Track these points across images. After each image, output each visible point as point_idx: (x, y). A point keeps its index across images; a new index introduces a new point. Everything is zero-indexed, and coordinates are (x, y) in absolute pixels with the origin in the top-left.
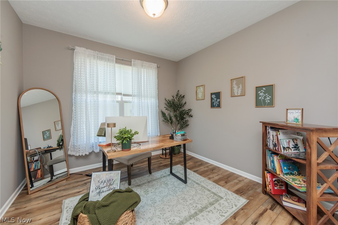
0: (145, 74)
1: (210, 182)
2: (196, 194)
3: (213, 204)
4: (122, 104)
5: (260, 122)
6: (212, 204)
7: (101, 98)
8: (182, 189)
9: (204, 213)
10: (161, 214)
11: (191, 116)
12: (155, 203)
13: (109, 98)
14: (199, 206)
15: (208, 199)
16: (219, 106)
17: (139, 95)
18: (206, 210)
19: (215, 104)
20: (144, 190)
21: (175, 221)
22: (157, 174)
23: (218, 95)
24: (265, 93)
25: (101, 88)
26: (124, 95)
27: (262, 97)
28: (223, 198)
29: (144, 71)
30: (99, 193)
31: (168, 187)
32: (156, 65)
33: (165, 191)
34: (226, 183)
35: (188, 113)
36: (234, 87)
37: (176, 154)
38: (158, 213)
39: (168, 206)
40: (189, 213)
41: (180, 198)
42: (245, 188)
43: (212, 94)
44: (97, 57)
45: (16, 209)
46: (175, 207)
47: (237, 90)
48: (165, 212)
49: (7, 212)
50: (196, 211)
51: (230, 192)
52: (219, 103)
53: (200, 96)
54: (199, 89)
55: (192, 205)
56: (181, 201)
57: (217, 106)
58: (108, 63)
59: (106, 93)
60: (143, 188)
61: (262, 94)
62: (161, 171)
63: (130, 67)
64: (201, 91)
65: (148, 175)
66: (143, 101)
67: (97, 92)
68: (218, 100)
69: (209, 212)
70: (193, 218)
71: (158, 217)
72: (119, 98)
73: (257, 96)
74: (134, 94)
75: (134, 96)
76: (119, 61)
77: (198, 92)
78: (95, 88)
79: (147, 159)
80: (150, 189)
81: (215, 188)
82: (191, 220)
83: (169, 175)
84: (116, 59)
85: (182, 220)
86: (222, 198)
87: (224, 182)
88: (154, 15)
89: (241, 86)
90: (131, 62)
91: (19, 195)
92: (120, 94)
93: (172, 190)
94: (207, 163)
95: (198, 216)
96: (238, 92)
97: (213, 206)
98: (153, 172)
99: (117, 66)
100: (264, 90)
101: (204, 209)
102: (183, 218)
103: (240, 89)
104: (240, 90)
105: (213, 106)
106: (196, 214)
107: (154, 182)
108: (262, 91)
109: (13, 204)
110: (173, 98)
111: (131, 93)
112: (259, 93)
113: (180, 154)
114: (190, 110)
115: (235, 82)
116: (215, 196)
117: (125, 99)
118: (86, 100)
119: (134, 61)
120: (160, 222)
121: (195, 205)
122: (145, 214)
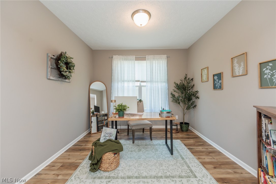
0: (156, 64)
1: (197, 161)
2: (174, 165)
3: (182, 178)
4: (140, 88)
5: (254, 106)
6: (180, 177)
7: (126, 84)
8: (166, 158)
9: (168, 179)
10: (138, 166)
11: (198, 98)
12: (139, 159)
13: (131, 84)
14: (168, 174)
15: (181, 172)
16: (221, 88)
17: (151, 81)
18: (172, 179)
19: (217, 86)
20: (139, 149)
21: (142, 174)
22: (155, 142)
23: (219, 76)
24: (271, 70)
25: (126, 78)
26: (141, 82)
27: (268, 74)
28: (198, 178)
29: (155, 62)
30: (105, 139)
31: (156, 152)
32: (166, 56)
33: (152, 154)
34: (215, 168)
35: (195, 95)
36: (235, 66)
37: (183, 131)
38: (136, 165)
39: (146, 164)
40: (156, 174)
41: (159, 162)
42: (235, 180)
43: (214, 76)
44: (124, 59)
45: (84, 139)
46: (150, 166)
47: (238, 69)
48: (141, 166)
49: (81, 139)
50: (162, 175)
51: (210, 176)
52: (221, 85)
53: (205, 78)
54: (203, 72)
55: (164, 170)
56: (157, 165)
57: (219, 87)
58: (131, 62)
59: (128, 81)
60: (139, 148)
61: (267, 71)
62: (161, 140)
63: (145, 62)
64: (205, 74)
65: (149, 141)
66: (154, 85)
67: (124, 81)
68: (220, 81)
69: (173, 181)
70: (156, 178)
71: (135, 167)
72: (138, 84)
73: (261, 74)
74: (148, 80)
75: (148, 82)
76: (137, 59)
77: (203, 74)
78: (123, 79)
79: (149, 128)
80: (143, 149)
81: (197, 167)
82: (154, 179)
83: (164, 145)
84: (135, 58)
85: (148, 176)
86: (196, 177)
87: (213, 166)
88: (141, 25)
89: (242, 64)
90: (146, 57)
91: (88, 133)
92: (139, 81)
93: (157, 156)
94: (210, 145)
95: (161, 180)
96: (239, 71)
97: (181, 179)
98: (153, 140)
99: (136, 62)
100: (271, 66)
101: (170, 177)
102: (149, 175)
103: (241, 67)
104: (241, 69)
105: (215, 88)
106: (161, 177)
107: (149, 146)
108: (268, 67)
109: (84, 136)
110: (181, 82)
111: (145, 80)
112: (264, 71)
113: (188, 132)
114: (197, 92)
115: (235, 61)
116: (190, 173)
117: (143, 84)
118: (118, 86)
119: (147, 57)
120: (133, 170)
121: (165, 171)
122: (129, 162)
